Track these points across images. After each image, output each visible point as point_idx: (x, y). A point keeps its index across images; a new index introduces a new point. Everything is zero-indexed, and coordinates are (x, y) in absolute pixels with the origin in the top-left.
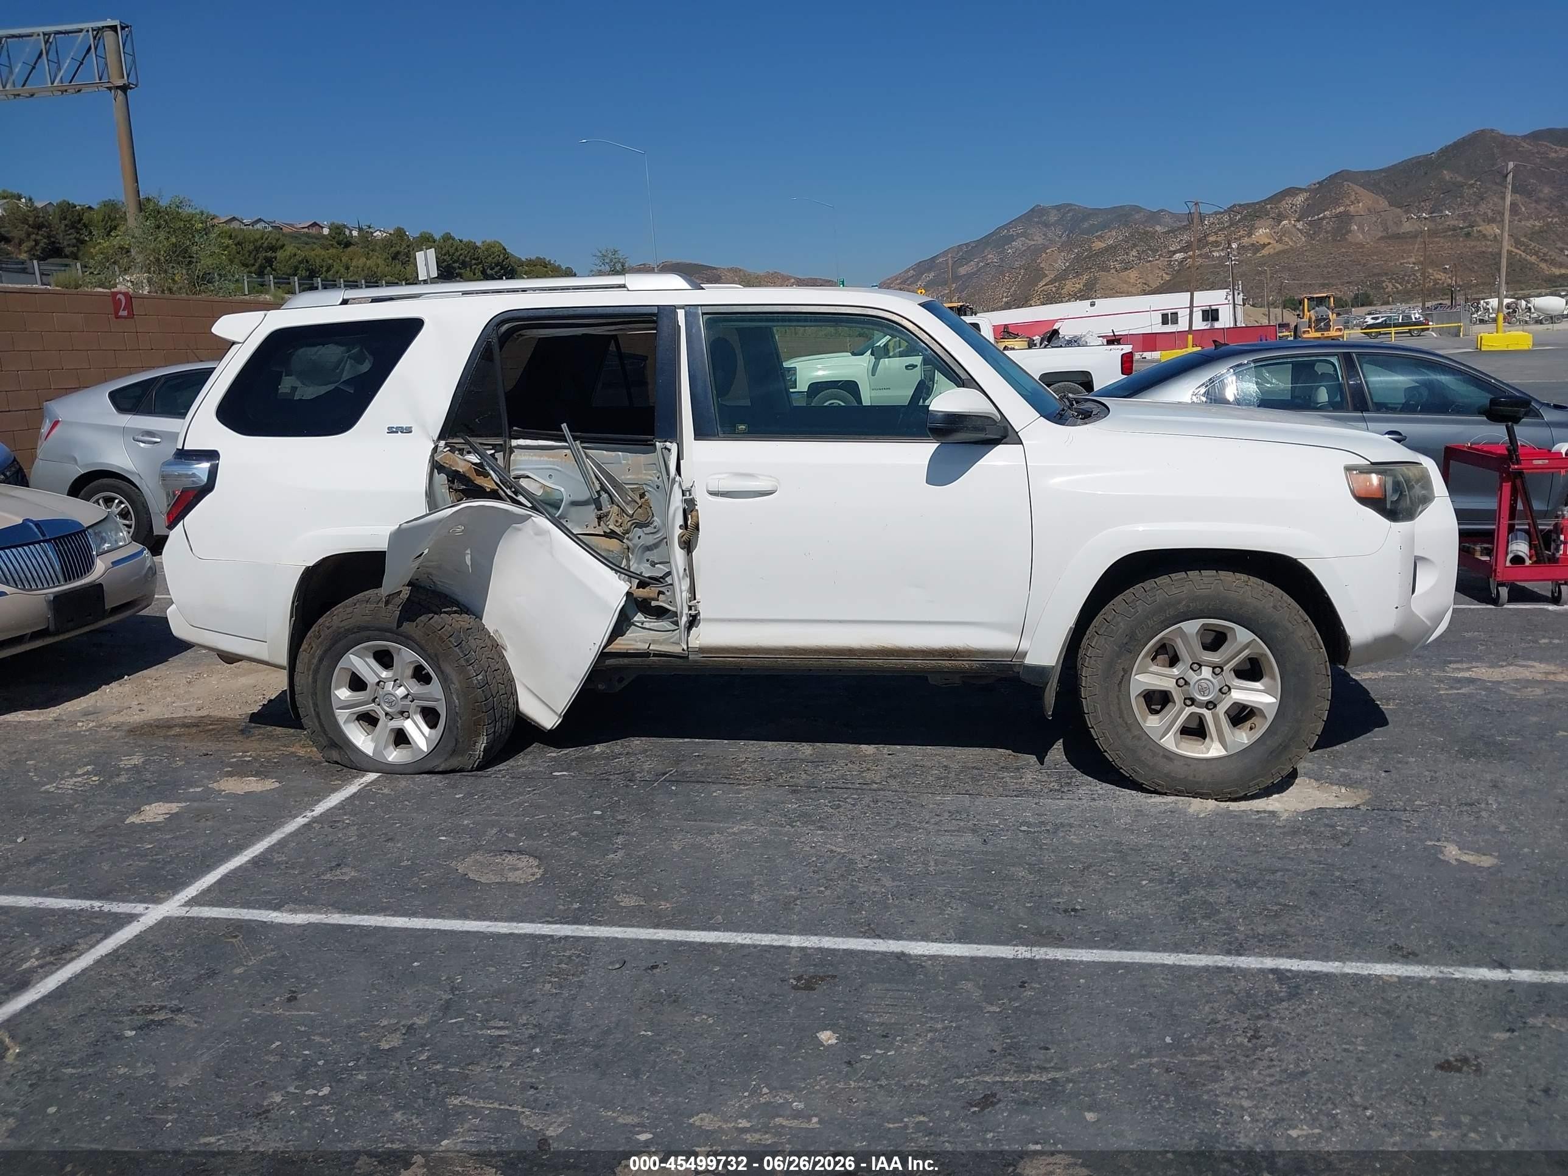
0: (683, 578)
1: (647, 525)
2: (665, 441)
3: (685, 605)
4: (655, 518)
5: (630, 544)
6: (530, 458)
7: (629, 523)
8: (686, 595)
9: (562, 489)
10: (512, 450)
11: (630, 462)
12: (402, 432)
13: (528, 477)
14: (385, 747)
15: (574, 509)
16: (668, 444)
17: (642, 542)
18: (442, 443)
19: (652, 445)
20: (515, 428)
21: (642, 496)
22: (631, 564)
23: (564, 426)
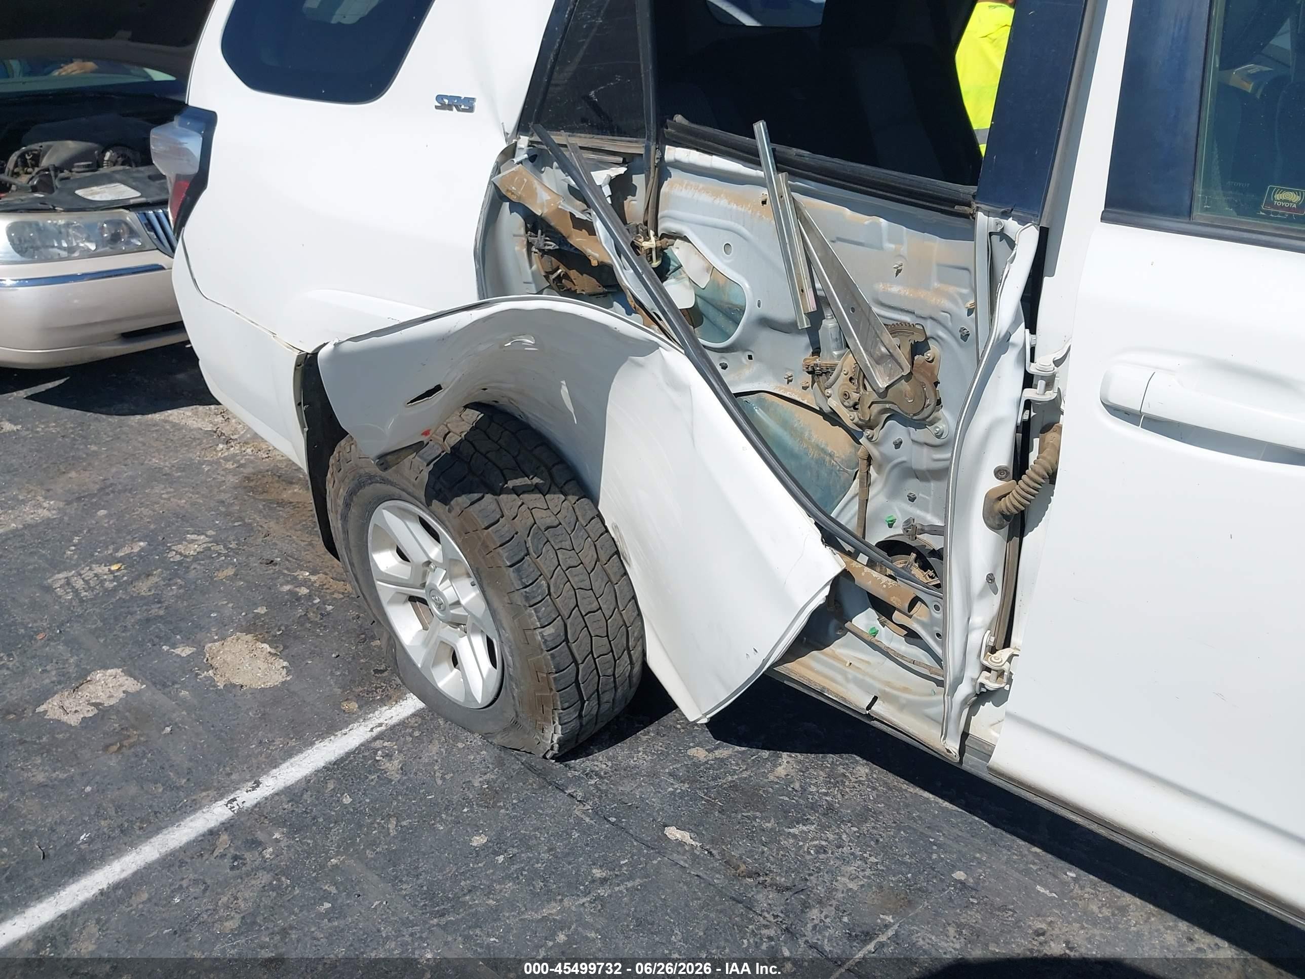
0: (982, 595)
1: (921, 424)
2: (1005, 215)
3: (972, 659)
4: (944, 412)
5: (875, 452)
6: (696, 196)
7: (876, 408)
8: (980, 637)
9: (746, 285)
10: (663, 171)
11: (904, 250)
12: (458, 110)
13: (685, 239)
14: (436, 663)
15: (767, 335)
16: (1011, 225)
17: (902, 455)
18: (523, 142)
19: (965, 216)
20: (679, 118)
21: (918, 348)
22: (873, 491)
23: (760, 127)
